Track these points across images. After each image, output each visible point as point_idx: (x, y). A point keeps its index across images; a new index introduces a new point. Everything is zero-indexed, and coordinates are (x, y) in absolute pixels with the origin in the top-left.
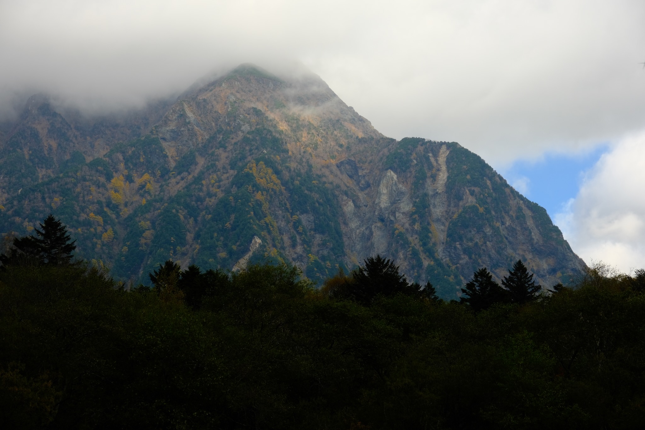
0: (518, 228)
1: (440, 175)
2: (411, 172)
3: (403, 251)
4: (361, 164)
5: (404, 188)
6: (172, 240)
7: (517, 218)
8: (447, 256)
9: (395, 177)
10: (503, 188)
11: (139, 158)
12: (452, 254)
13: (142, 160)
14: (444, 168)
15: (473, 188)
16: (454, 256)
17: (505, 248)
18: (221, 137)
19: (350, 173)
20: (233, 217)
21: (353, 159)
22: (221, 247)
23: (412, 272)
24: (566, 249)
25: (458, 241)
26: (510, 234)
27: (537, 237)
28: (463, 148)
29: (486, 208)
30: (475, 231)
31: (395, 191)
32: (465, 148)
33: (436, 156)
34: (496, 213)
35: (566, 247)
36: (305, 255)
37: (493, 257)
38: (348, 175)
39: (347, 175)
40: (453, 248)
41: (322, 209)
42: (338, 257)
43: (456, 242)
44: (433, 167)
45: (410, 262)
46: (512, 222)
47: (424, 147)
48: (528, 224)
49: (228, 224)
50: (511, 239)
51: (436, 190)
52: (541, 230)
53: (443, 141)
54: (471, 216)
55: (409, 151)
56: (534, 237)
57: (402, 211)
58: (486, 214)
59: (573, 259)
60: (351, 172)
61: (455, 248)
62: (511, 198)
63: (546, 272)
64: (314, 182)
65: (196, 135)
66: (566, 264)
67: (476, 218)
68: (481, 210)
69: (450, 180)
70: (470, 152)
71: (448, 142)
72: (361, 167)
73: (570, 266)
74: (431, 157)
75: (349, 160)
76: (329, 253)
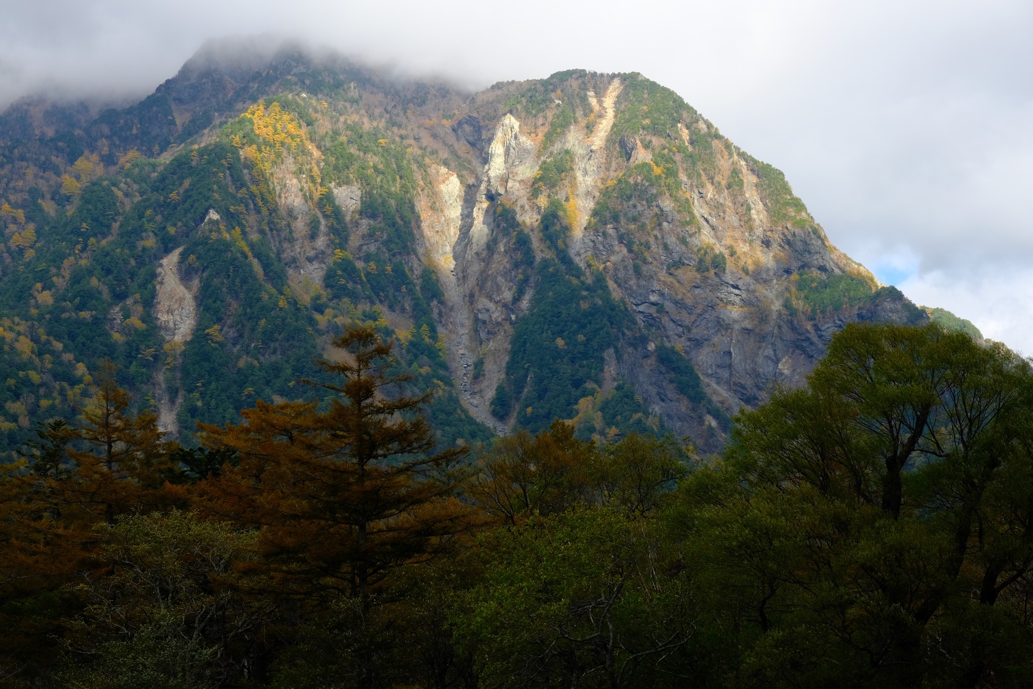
0: (729, 203)
1: (602, 124)
2: (545, 117)
3: (505, 240)
4: (487, 122)
5: (529, 142)
6: (84, 228)
7: (729, 187)
8: (588, 249)
9: (516, 124)
10: (709, 140)
11: (131, 129)
12: (598, 245)
13: (135, 131)
14: (610, 113)
15: (648, 138)
16: (601, 248)
17: (696, 232)
18: (256, 85)
19: (471, 139)
20: (187, 183)
21: (475, 115)
22: (153, 232)
23: (513, 273)
24: (809, 233)
25: (611, 223)
26: (713, 213)
27: (761, 216)
28: (648, 80)
29: (668, 169)
30: (643, 205)
31: (514, 148)
32: (651, 80)
33: (600, 95)
34: (689, 177)
35: (810, 230)
36: (329, 251)
37: (671, 248)
38: (468, 142)
39: (465, 142)
40: (601, 234)
41: (379, 179)
42: (394, 255)
43: (606, 224)
44: (592, 111)
45: (512, 257)
46: (717, 192)
47: (580, 81)
48: (747, 195)
49: (173, 195)
50: (713, 221)
51: (590, 146)
52: (769, 205)
53: (616, 73)
54: (639, 181)
55: (551, 87)
56: (755, 216)
57: (519, 179)
58: (666, 178)
59: (821, 250)
60: (473, 136)
61: (605, 234)
62: (723, 157)
63: (771, 274)
64: (381, 141)
65: (224, 88)
66: (809, 260)
67: (647, 184)
68: (657, 171)
69: (615, 130)
70: (659, 85)
71: (625, 74)
72: (487, 126)
73: (816, 262)
74: (592, 97)
75: (470, 117)
76: (379, 249)
